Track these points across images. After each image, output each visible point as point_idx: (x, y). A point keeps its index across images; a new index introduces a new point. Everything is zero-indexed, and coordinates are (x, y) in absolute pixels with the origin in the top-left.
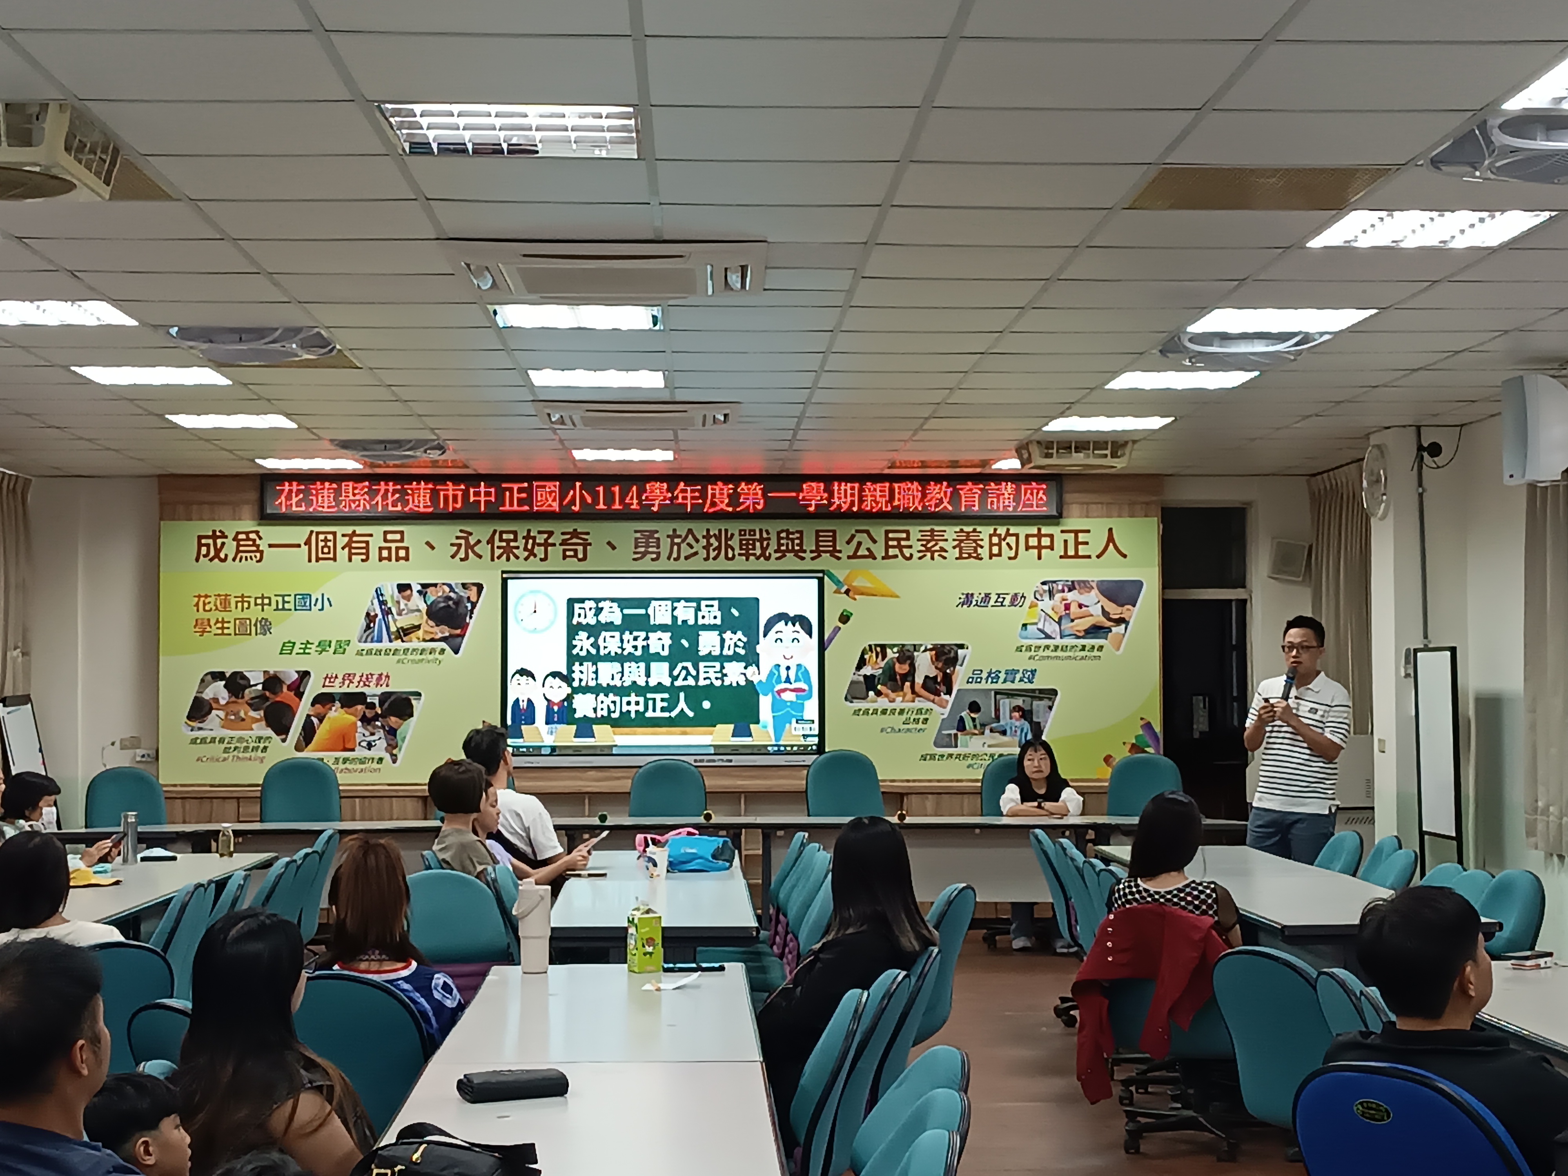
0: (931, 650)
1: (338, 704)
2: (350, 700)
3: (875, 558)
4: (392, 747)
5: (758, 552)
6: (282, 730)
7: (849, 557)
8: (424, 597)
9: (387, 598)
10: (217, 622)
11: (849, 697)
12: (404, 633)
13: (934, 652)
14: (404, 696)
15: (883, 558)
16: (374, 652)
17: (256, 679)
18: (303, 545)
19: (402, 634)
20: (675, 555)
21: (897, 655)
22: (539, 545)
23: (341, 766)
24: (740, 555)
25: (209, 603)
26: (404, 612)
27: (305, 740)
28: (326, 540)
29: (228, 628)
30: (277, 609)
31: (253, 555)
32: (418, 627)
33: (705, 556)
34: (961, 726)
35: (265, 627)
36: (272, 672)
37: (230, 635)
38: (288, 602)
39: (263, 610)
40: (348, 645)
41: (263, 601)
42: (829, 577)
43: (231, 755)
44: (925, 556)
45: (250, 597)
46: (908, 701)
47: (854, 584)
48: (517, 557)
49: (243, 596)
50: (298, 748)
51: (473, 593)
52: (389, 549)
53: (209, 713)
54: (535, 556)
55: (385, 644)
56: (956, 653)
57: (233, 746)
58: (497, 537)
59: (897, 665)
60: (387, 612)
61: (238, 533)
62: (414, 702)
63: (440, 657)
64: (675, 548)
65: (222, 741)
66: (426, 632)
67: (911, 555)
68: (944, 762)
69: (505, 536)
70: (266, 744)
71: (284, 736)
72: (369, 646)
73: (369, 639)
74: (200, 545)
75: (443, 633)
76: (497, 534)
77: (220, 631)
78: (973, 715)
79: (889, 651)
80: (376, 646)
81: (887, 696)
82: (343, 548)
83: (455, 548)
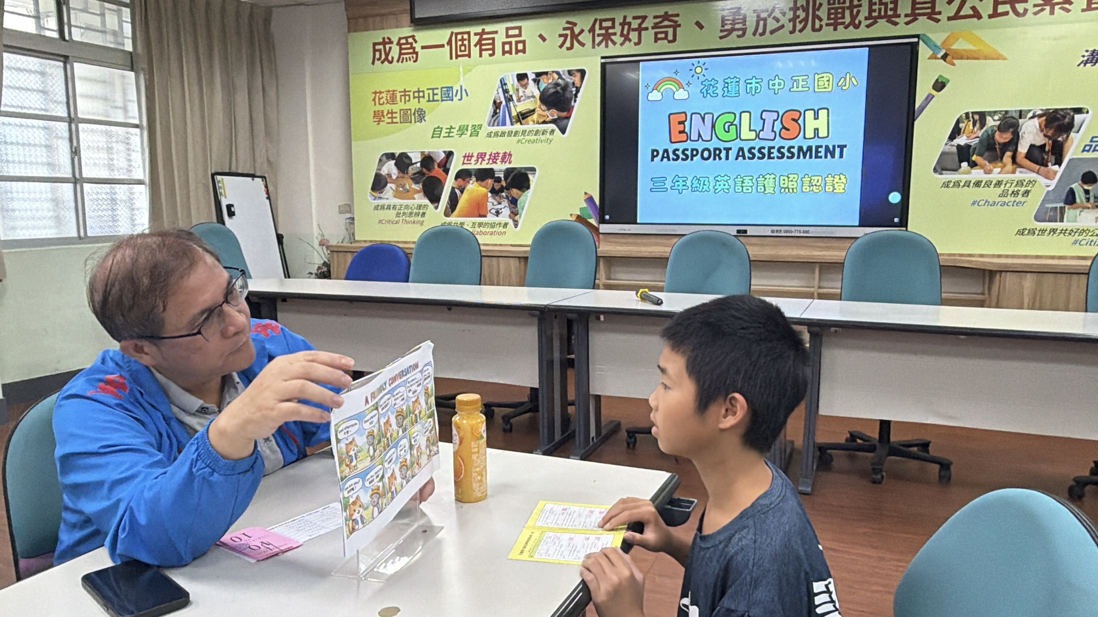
0: (1040, 116)
1: (474, 179)
2: (483, 175)
3: (979, 17)
4: (514, 214)
5: (847, 20)
6: (435, 199)
7: (949, 19)
8: (538, 85)
9: (509, 87)
10: (388, 113)
11: (939, 170)
12: (523, 117)
13: (1044, 118)
14: (523, 171)
15: (990, 17)
16: (499, 134)
17: (416, 158)
18: (446, 45)
19: (521, 117)
20: (760, 30)
21: (998, 123)
22: (634, 30)
23: (477, 229)
24: (827, 25)
25: (383, 97)
26: (522, 99)
27: (451, 208)
28: (463, 40)
29: (396, 118)
30: (429, 101)
31: (411, 56)
32: (533, 111)
33: (791, 29)
34: (1070, 199)
35: (421, 115)
36: (426, 153)
37: (397, 123)
38: (437, 94)
39: (419, 102)
40: (480, 128)
41: (419, 94)
42: (923, 41)
43: (401, 218)
44: (1043, 10)
45: (410, 91)
46: (1007, 173)
47: (954, 47)
48: (614, 43)
49: (405, 91)
50: (447, 215)
51: (577, 79)
52: (510, 43)
53: (385, 185)
54: (630, 40)
55: (508, 128)
56: (1073, 118)
57: (402, 212)
58: (597, 26)
59: (997, 133)
60: (509, 99)
61: (400, 39)
62: (531, 177)
63: (551, 137)
64: (762, 23)
65: (394, 207)
66: (540, 115)
67: (1026, 11)
68: (1045, 237)
69: (605, 24)
70: (424, 211)
71: (436, 205)
72: (495, 129)
73: (496, 123)
74: (375, 51)
75: (553, 116)
76: (598, 23)
77: (390, 120)
78: (1086, 187)
79: (989, 118)
80: (500, 129)
81: (982, 167)
82: (475, 46)
83: (562, 39)
